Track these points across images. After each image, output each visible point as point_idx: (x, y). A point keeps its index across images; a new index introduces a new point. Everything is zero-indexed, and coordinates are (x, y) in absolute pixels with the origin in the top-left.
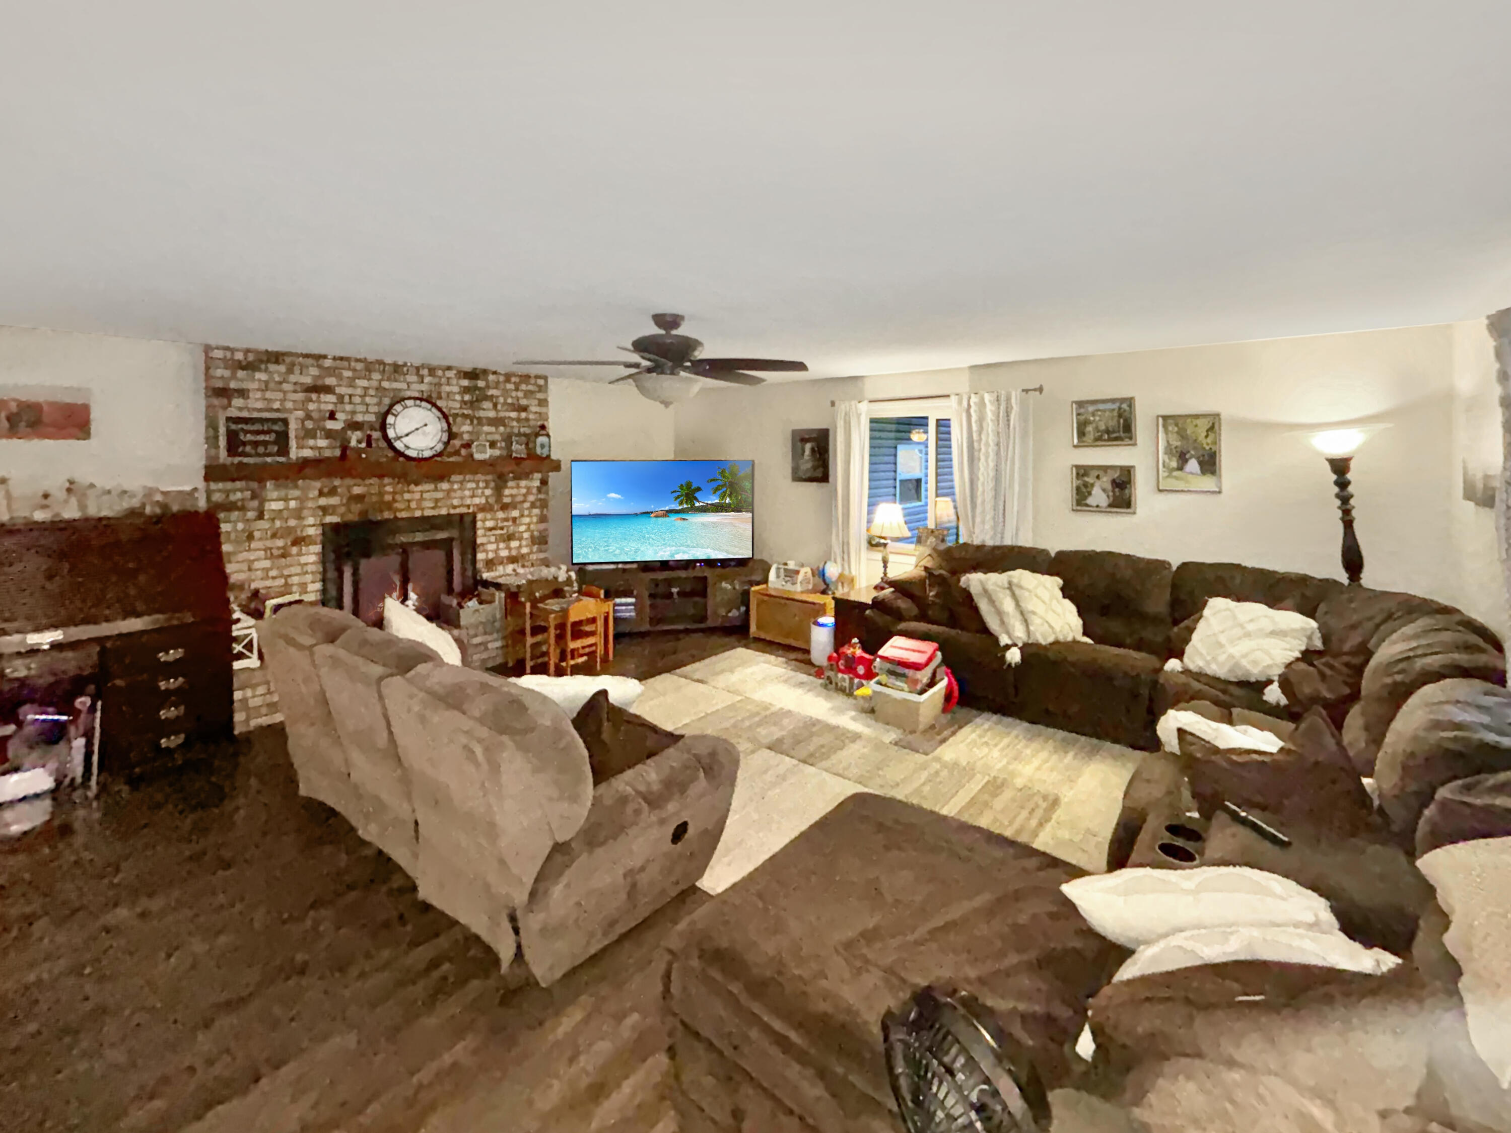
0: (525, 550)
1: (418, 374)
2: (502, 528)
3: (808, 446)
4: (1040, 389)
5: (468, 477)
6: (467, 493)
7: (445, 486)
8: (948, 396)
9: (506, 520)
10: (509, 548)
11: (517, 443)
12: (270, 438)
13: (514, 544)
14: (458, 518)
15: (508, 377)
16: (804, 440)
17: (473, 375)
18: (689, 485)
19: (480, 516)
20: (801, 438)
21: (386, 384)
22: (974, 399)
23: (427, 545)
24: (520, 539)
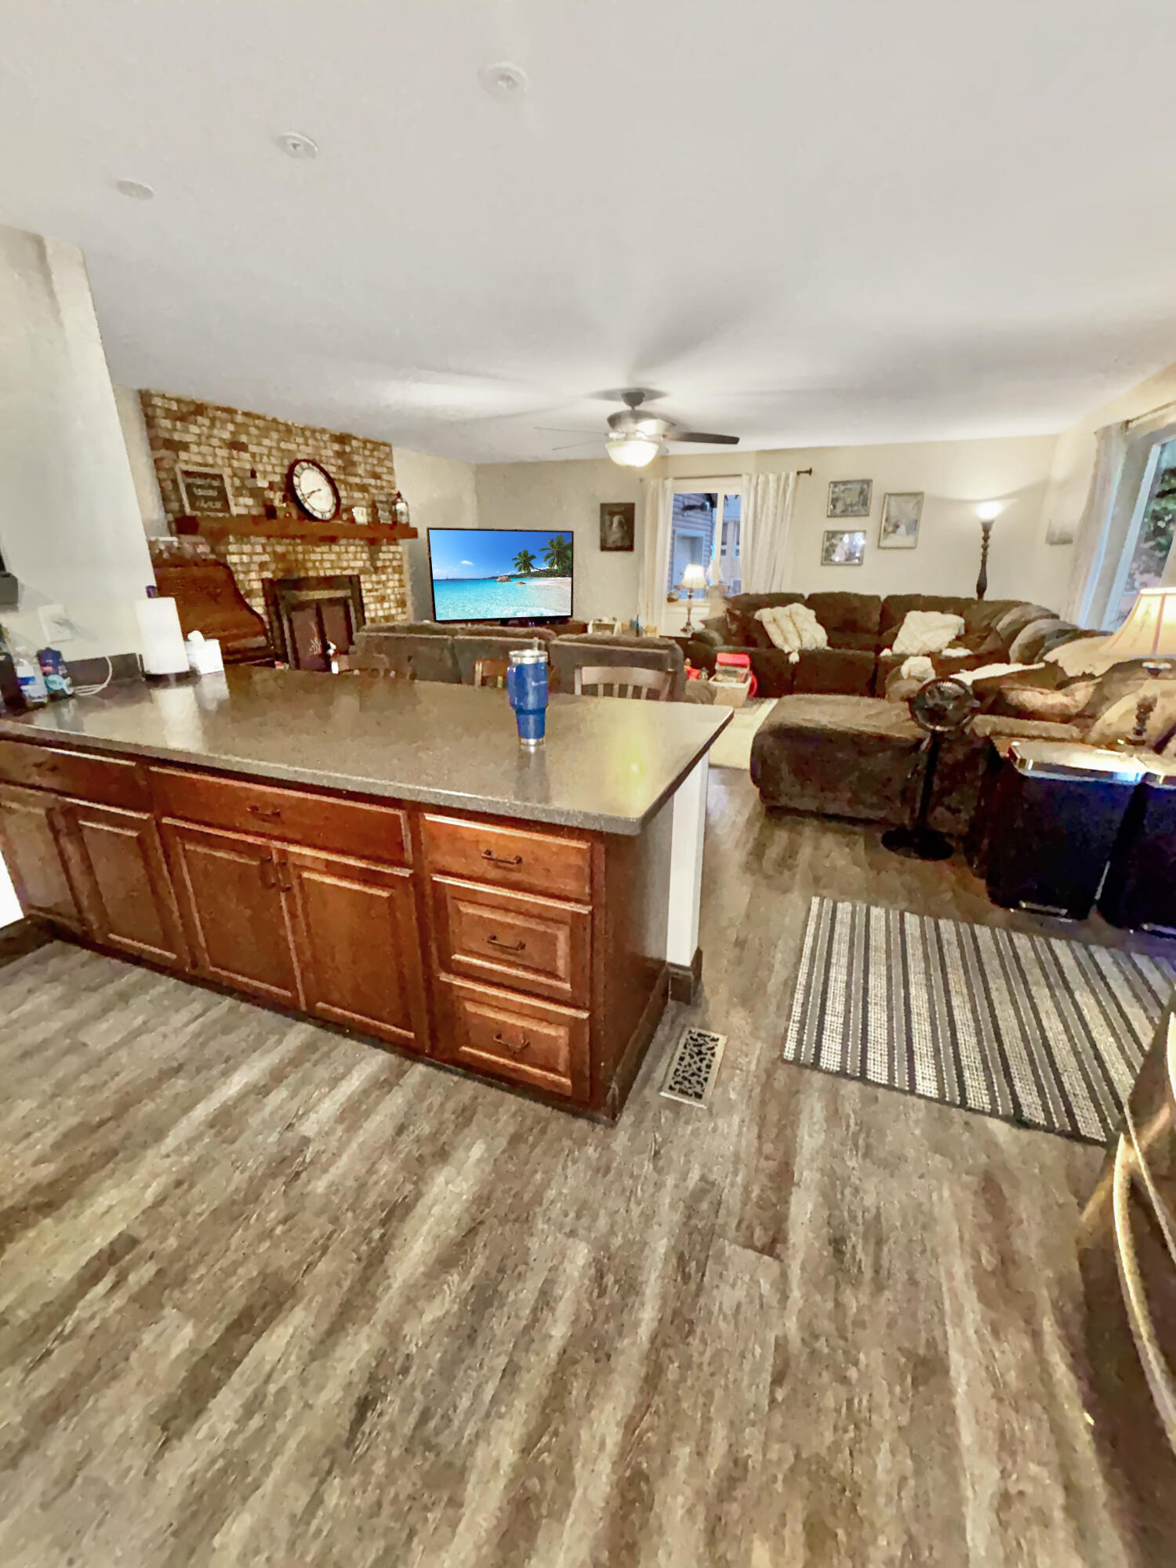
0: (393, 611)
1: (303, 435)
2: (377, 590)
3: (616, 519)
4: (810, 472)
5: (351, 541)
6: (351, 556)
7: (336, 548)
8: (740, 475)
9: (378, 583)
10: (383, 609)
11: (383, 510)
12: (214, 493)
13: (386, 605)
14: (347, 580)
15: (365, 442)
16: (612, 514)
17: (342, 439)
18: (526, 554)
19: (362, 578)
20: (608, 510)
21: (283, 445)
22: (762, 478)
23: (332, 601)
24: (389, 601)
